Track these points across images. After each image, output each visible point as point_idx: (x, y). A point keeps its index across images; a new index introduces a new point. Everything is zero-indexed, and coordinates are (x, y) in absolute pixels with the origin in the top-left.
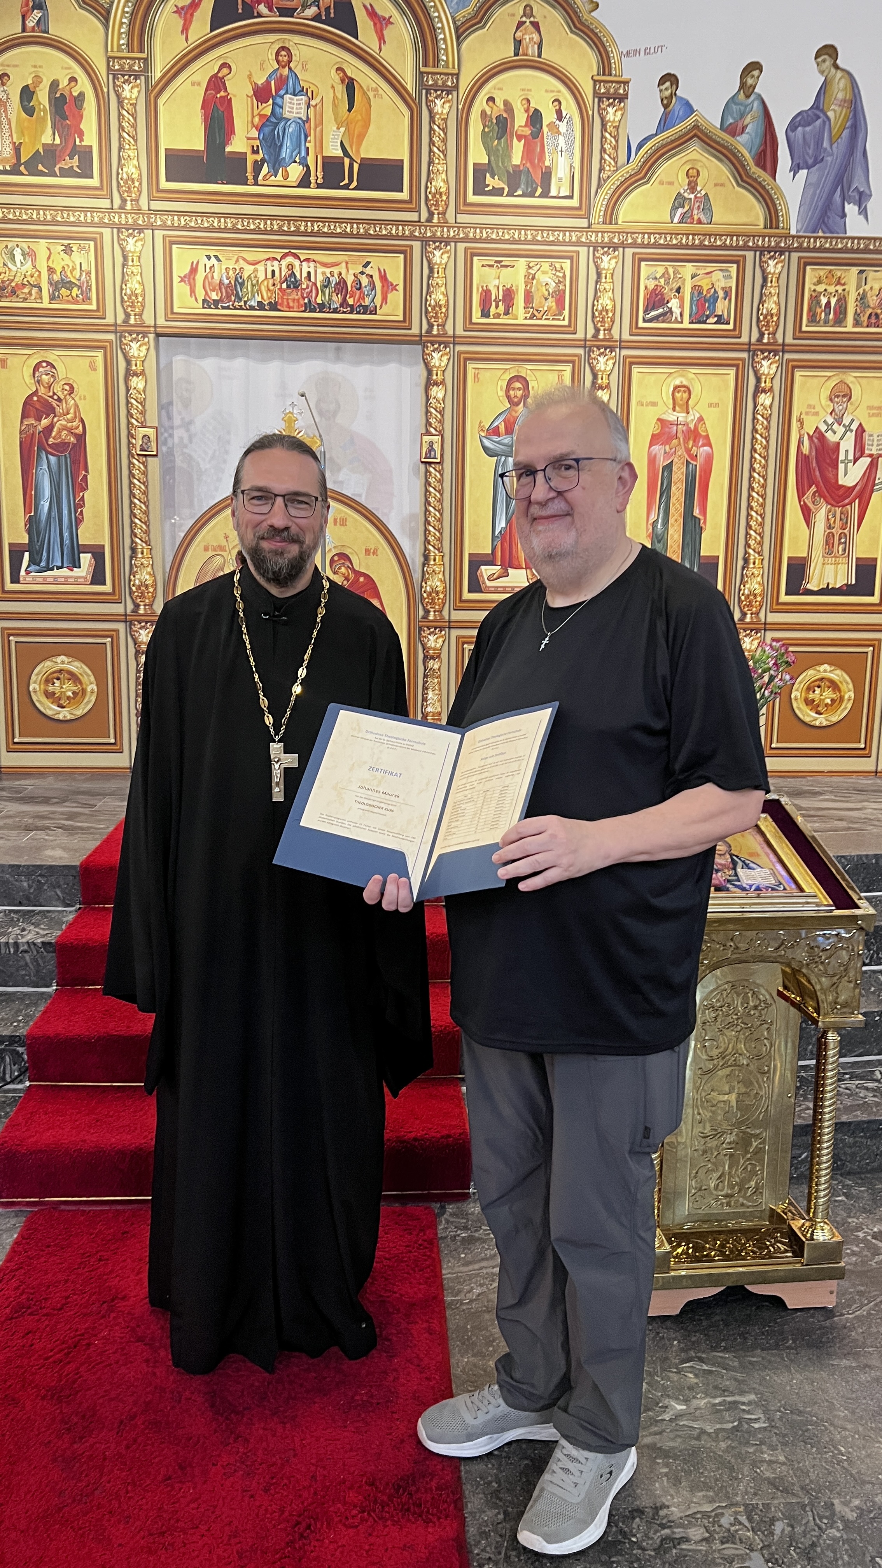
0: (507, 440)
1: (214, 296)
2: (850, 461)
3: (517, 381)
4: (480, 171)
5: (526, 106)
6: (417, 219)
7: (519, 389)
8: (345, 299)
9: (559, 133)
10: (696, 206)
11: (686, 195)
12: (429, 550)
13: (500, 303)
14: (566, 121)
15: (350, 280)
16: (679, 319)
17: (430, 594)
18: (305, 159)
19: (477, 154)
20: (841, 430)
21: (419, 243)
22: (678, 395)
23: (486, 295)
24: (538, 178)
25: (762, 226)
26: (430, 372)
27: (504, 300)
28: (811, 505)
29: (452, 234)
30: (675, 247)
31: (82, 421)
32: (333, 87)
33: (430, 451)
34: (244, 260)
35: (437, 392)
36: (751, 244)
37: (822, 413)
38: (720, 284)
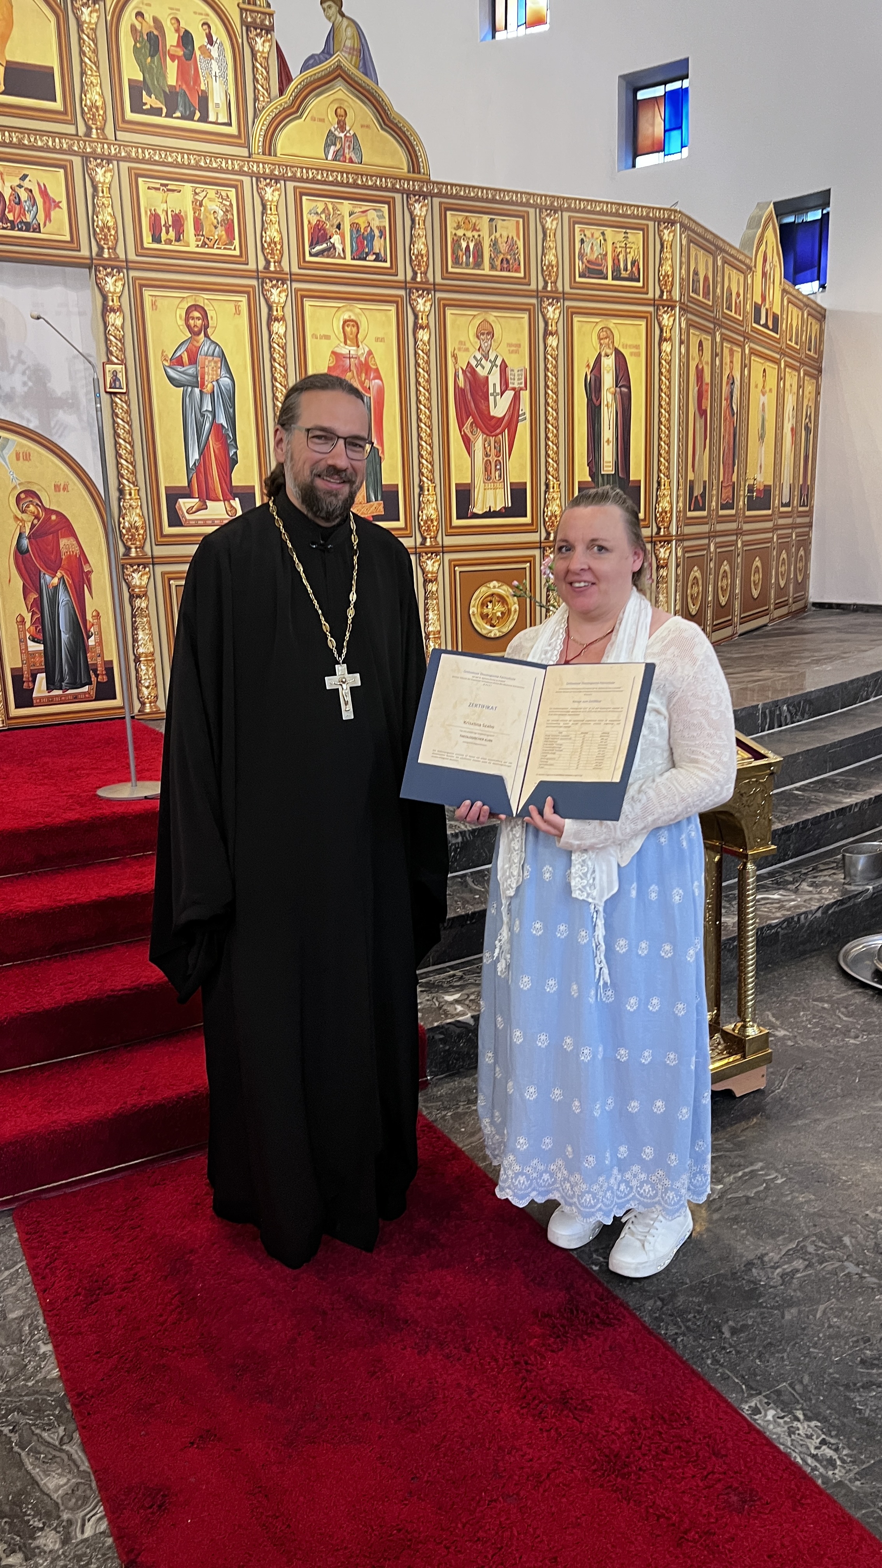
0: (192, 370)
2: (498, 394)
3: (196, 310)
4: (136, 89)
5: (176, 26)
6: (74, 132)
7: (198, 318)
8: (3, 214)
9: (211, 57)
10: (347, 144)
11: (336, 133)
12: (124, 484)
13: (171, 229)
14: (216, 45)
15: (6, 193)
16: (342, 255)
17: (129, 530)
19: (131, 71)
20: (488, 365)
21: (78, 159)
22: (348, 329)
23: (155, 219)
24: (195, 103)
25: (406, 170)
26: (105, 298)
27: (174, 225)
28: (470, 435)
29: (113, 152)
30: (331, 183)
33: (115, 381)
35: (115, 319)
36: (398, 186)
37: (472, 349)
38: (376, 223)
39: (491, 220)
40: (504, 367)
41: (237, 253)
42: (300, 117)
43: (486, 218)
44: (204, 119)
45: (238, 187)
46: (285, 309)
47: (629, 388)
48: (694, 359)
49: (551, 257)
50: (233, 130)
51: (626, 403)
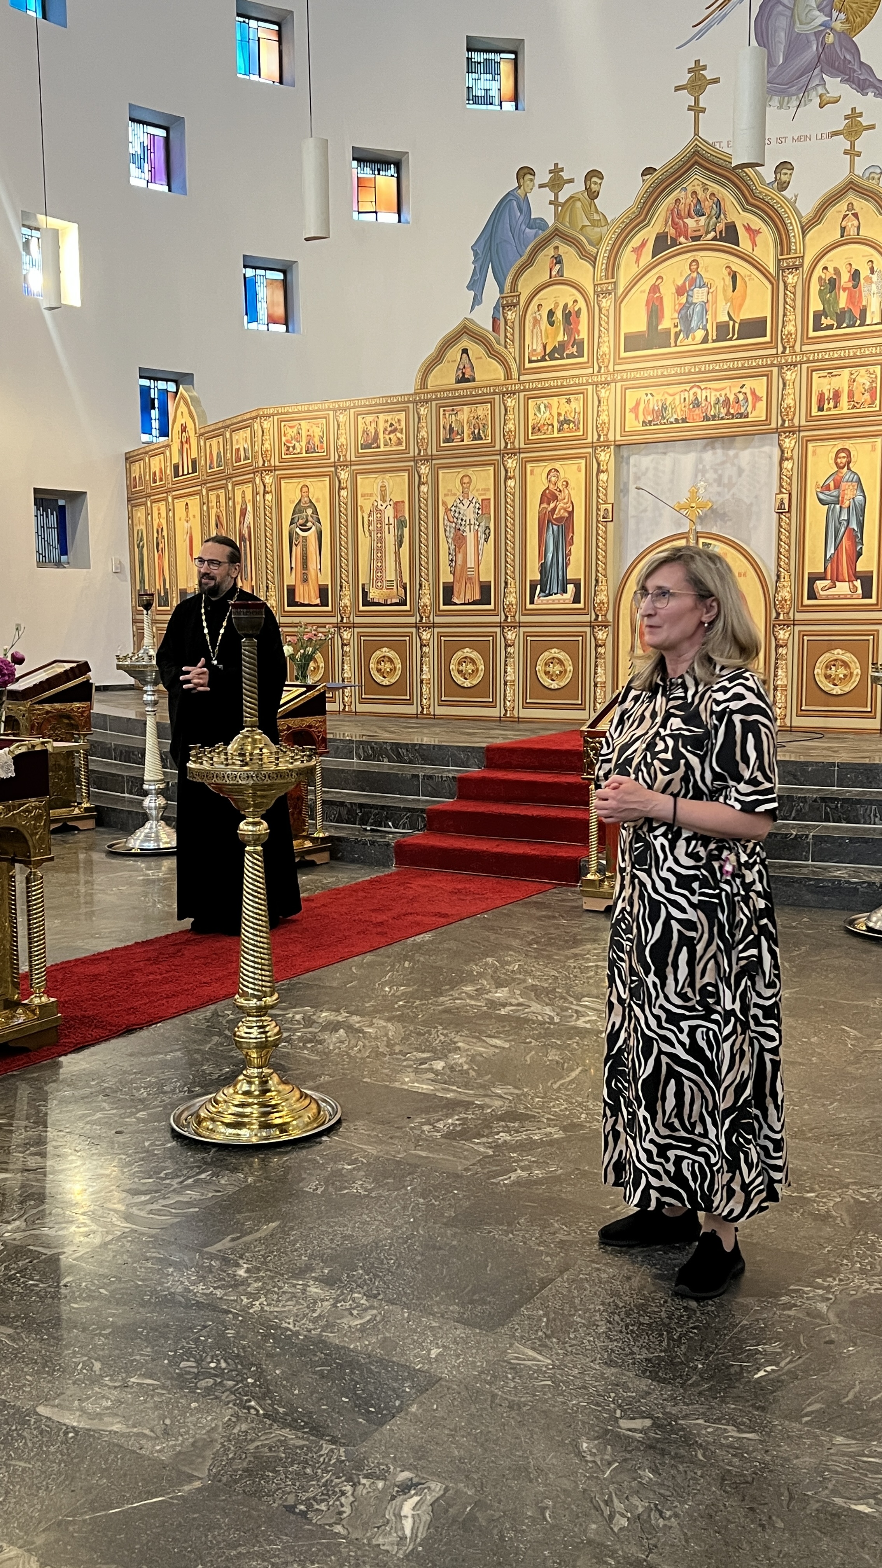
0: (836, 493)
1: (650, 418)
3: (843, 452)
5: (849, 269)
6: (775, 353)
8: (728, 410)
9: (872, 282)
12: (781, 572)
13: (831, 401)
14: (876, 273)
15: (732, 398)
17: (780, 602)
18: (705, 326)
21: (777, 368)
23: (821, 395)
24: (858, 315)
26: (783, 452)
27: (833, 398)
29: (798, 359)
31: (572, 503)
32: (723, 279)
33: (782, 505)
34: (668, 393)
35: (787, 465)
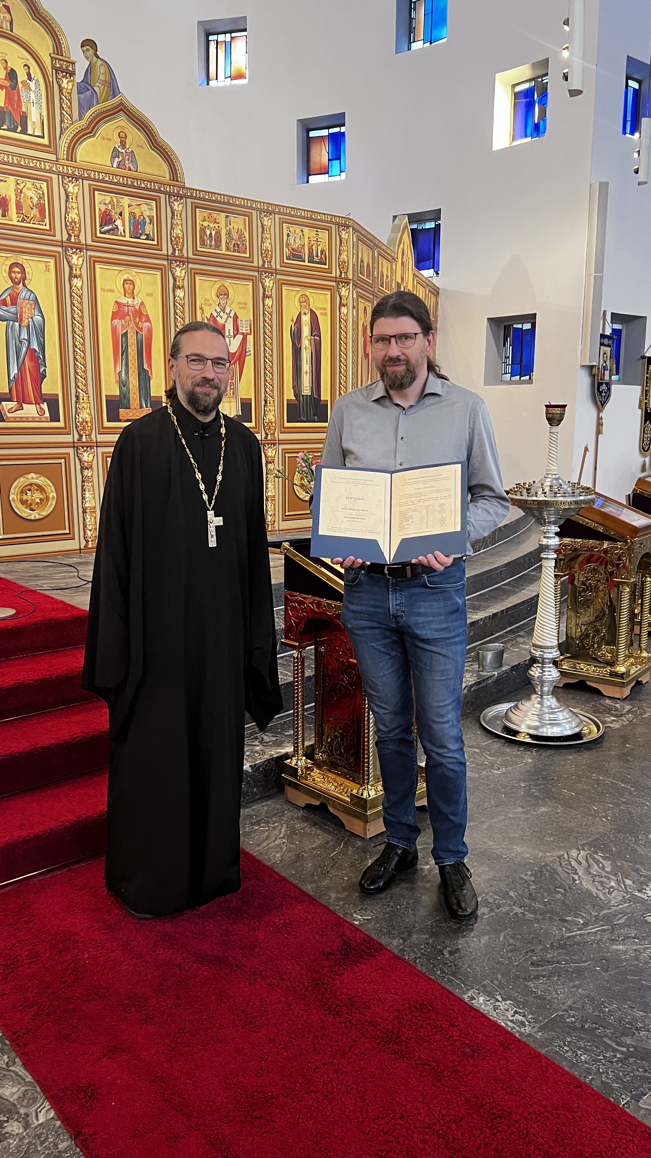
0: (13, 309)
2: (232, 337)
3: (17, 266)
5: (4, 65)
7: (18, 273)
9: (30, 89)
10: (127, 157)
11: (119, 149)
14: (34, 81)
16: (123, 234)
20: (225, 316)
22: (127, 286)
24: (18, 120)
25: (168, 179)
30: (115, 184)
36: (162, 189)
37: (213, 305)
38: (147, 213)
39: (227, 217)
40: (236, 318)
41: (47, 227)
42: (94, 136)
43: (223, 215)
44: (24, 132)
45: (49, 182)
46: (82, 270)
47: (320, 337)
48: (361, 319)
49: (267, 245)
50: (45, 141)
51: (318, 346)
